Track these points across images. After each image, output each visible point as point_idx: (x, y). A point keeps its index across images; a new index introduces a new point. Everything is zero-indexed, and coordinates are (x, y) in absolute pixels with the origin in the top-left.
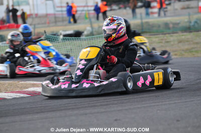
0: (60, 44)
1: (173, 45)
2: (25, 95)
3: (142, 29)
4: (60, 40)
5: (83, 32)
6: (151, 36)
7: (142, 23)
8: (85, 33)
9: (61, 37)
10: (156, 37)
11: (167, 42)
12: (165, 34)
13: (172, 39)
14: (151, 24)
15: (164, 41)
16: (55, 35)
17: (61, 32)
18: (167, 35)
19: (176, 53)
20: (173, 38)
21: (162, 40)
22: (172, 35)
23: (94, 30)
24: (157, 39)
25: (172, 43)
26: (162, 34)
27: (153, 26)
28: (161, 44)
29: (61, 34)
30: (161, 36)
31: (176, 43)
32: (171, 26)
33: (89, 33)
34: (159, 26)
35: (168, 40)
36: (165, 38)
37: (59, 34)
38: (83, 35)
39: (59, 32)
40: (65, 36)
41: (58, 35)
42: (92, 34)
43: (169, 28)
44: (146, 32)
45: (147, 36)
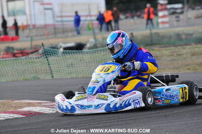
0: (59, 58)
1: (185, 58)
2: (20, 116)
3: (151, 41)
4: (60, 53)
5: (86, 45)
6: (161, 49)
7: (151, 34)
8: (88, 45)
9: (61, 50)
10: (167, 50)
11: (180, 55)
12: (177, 46)
13: (184, 51)
14: (161, 34)
15: (175, 54)
16: (54, 48)
17: (61, 44)
18: (179, 47)
19: (189, 67)
20: (186, 50)
21: (174, 52)
22: (184, 47)
23: (98, 42)
24: (168, 52)
25: (185, 56)
26: (174, 46)
27: (163, 37)
28: (172, 57)
29: (61, 47)
30: (172, 48)
31: (189, 55)
32: (184, 37)
33: (92, 45)
34: (170, 37)
35: (180, 53)
36: (177, 50)
37: (59, 47)
38: (85, 48)
39: (58, 44)
40: (65, 49)
41: (58, 49)
42: (95, 46)
43: (181, 40)
44: (156, 44)
45: (157, 49)
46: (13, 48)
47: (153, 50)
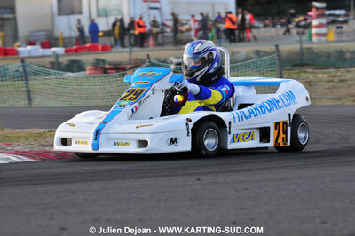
1: (350, 86)
3: (301, 60)
6: (317, 71)
7: (302, 49)
9: (173, 66)
10: (324, 73)
11: (342, 81)
12: (339, 68)
13: (349, 76)
14: (316, 51)
15: (336, 80)
17: (171, 58)
18: (342, 70)
19: (354, 98)
20: (352, 74)
21: (334, 76)
24: (325, 76)
25: (350, 82)
26: (334, 68)
27: (318, 55)
28: (331, 83)
29: (171, 63)
30: (332, 70)
32: (348, 56)
34: (329, 55)
35: (343, 78)
36: (339, 74)
37: (169, 61)
43: (345, 60)
44: (308, 65)
45: (310, 70)
46: (103, 61)
47: (305, 72)
